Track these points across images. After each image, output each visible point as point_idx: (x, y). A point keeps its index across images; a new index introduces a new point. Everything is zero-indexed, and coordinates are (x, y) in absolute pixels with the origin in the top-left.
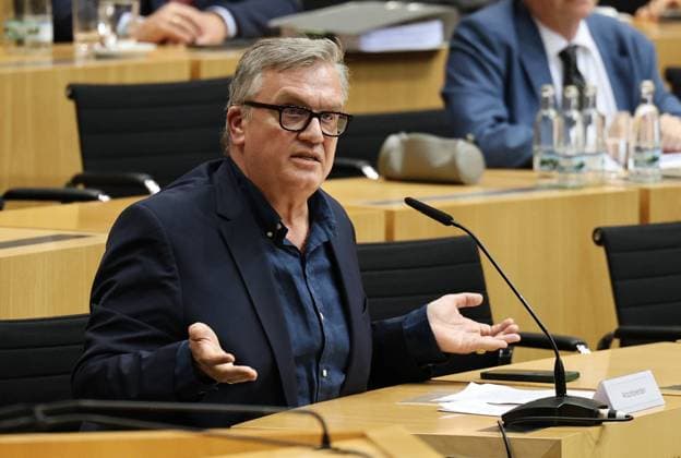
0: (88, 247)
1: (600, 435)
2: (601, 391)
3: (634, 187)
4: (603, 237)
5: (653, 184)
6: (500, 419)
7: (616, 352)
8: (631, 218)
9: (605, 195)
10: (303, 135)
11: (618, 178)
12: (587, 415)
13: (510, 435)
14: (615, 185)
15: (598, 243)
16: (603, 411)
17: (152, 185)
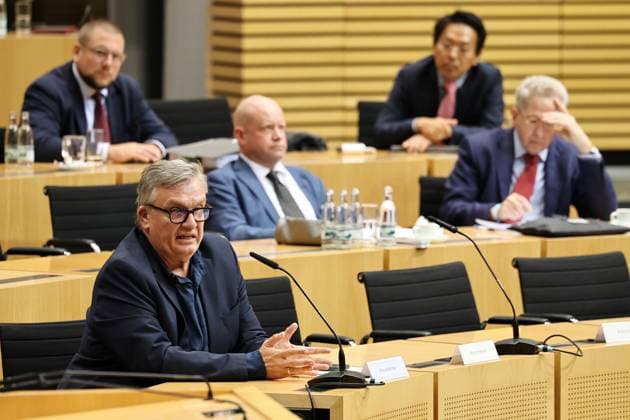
1: (366, 394)
2: (366, 367)
3: (380, 249)
4: (364, 278)
5: (391, 247)
6: (307, 384)
7: (371, 344)
8: (378, 267)
9: (362, 254)
10: (185, 224)
11: (371, 244)
12: (358, 382)
13: (313, 393)
14: (369, 248)
15: (361, 281)
16: (367, 379)
17: (95, 246)
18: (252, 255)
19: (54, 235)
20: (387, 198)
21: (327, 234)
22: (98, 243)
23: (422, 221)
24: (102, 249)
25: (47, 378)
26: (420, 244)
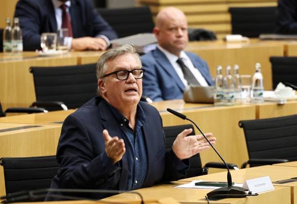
0: (41, 130)
1: (246, 200)
2: (245, 184)
3: (253, 105)
4: (243, 124)
5: (260, 104)
6: (206, 195)
7: (248, 169)
8: (252, 117)
9: (242, 109)
11: (247, 102)
12: (240, 194)
13: (210, 202)
14: (245, 105)
15: (241, 127)
16: (246, 192)
17: (63, 106)
18: (169, 110)
19: (37, 99)
20: (257, 71)
21: (218, 96)
22: (66, 104)
23: (281, 86)
24: (69, 108)
25: (34, 194)
26: (280, 101)
